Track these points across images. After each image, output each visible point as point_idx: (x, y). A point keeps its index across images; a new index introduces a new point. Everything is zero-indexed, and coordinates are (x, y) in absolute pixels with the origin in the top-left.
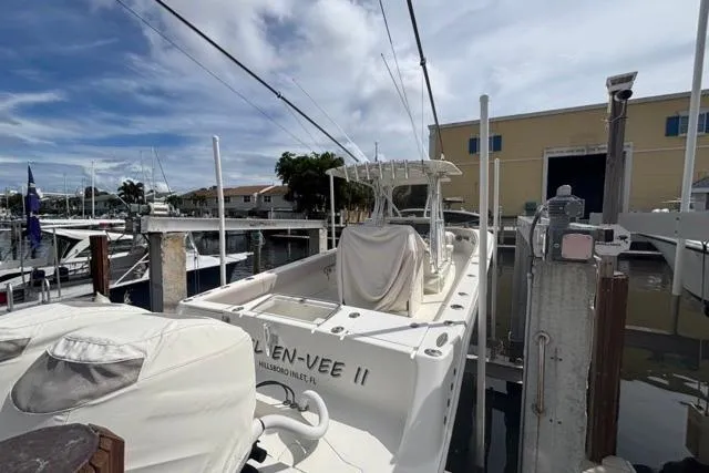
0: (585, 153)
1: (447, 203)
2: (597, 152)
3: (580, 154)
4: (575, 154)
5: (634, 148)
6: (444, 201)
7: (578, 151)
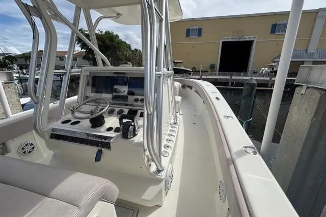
0: (238, 40)
1: (175, 63)
2: (242, 40)
3: (235, 40)
4: (234, 40)
5: (257, 39)
6: (174, 62)
7: (235, 39)
